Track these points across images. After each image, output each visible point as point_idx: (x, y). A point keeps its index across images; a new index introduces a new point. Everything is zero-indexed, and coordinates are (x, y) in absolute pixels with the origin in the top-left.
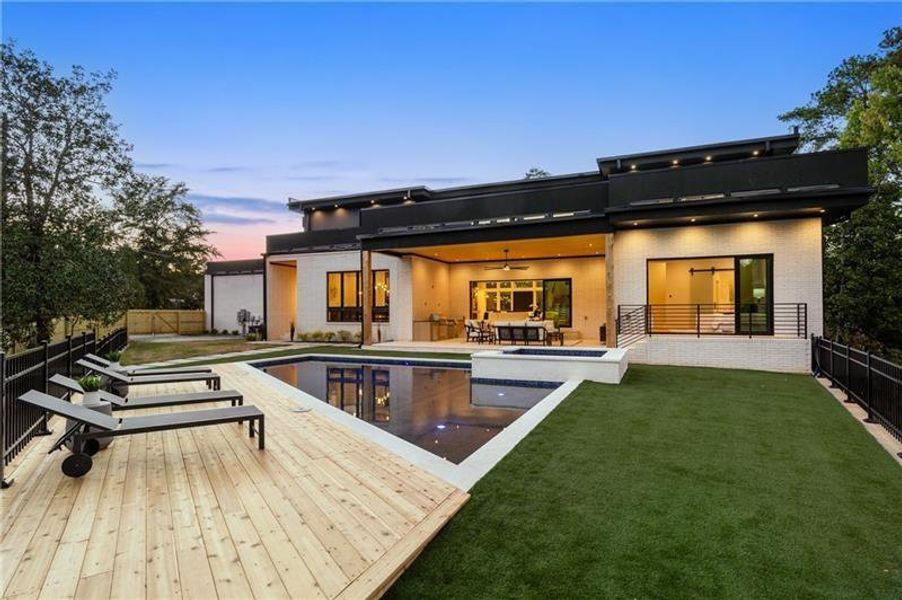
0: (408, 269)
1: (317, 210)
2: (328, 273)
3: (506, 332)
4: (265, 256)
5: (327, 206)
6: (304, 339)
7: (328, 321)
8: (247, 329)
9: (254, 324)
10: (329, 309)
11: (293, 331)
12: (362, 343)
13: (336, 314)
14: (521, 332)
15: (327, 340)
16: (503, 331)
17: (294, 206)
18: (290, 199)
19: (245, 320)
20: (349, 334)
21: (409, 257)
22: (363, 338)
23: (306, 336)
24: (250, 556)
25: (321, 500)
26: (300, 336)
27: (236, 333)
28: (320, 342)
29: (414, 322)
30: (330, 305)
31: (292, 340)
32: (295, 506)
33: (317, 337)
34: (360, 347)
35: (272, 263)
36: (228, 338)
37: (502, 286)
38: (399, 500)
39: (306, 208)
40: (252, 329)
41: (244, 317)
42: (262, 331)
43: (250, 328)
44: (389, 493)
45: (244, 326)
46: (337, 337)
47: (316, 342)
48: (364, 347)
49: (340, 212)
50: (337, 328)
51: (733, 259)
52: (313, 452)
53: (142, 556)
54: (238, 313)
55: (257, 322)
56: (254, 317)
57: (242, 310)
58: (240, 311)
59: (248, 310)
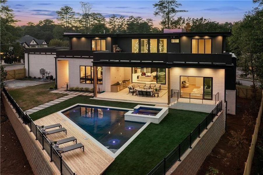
2: (80, 66)
3: (141, 93)
7: (80, 83)
9: (47, 75)
10: (81, 78)
12: (94, 96)
14: (145, 93)
15: (80, 90)
20: (89, 89)
24: (90, 168)
25: (96, 161)
26: (70, 88)
32: (93, 162)
33: (77, 89)
35: (58, 60)
38: (106, 161)
40: (47, 78)
41: (43, 72)
44: (104, 159)
46: (84, 89)
49: (83, 39)
50: (84, 86)
52: (92, 152)
53: (79, 169)
54: (40, 70)
55: (49, 74)
56: (47, 72)
57: (42, 69)
58: (41, 69)
59: (44, 69)
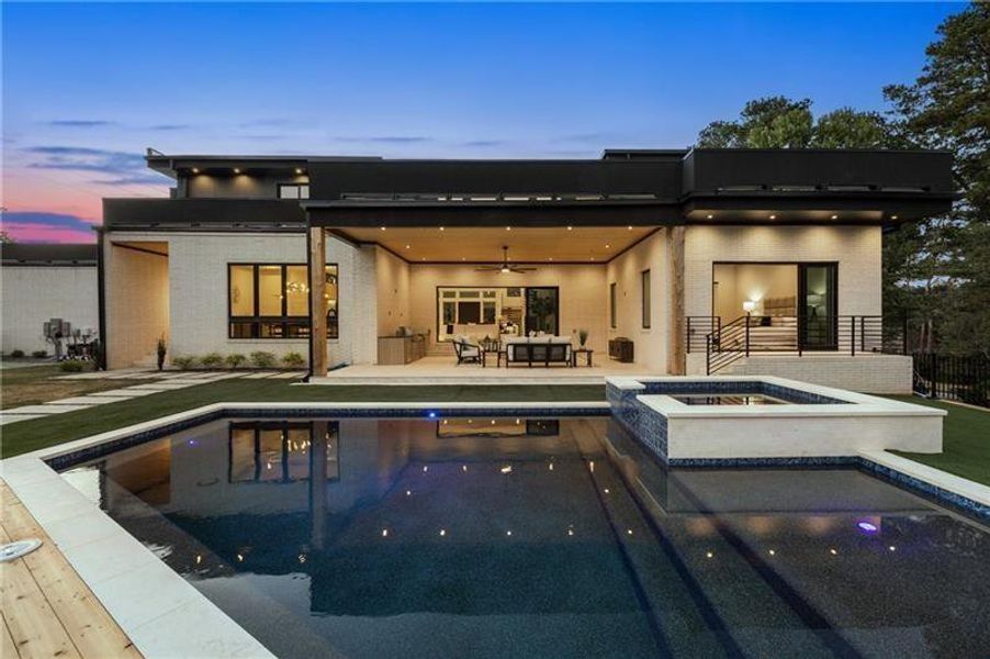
0: (370, 264)
1: (202, 173)
2: (230, 265)
3: (523, 352)
4: (101, 232)
5: (221, 169)
6: (186, 366)
7: (230, 337)
8: (65, 350)
9: (79, 342)
10: (232, 319)
11: (162, 353)
12: (311, 374)
13: (246, 326)
14: (543, 350)
15: (230, 366)
16: (519, 350)
17: (157, 162)
18: (149, 150)
19: (59, 335)
20: (270, 356)
21: (371, 246)
22: (314, 365)
23: (188, 361)
26: (176, 362)
27: (41, 355)
28: (217, 370)
29: (379, 338)
30: (234, 314)
31: (161, 369)
33: (211, 364)
34: (306, 380)
35: (115, 244)
36: (24, 365)
37: (486, 295)
39: (183, 168)
40: (74, 349)
41: (57, 331)
42: (97, 354)
43: (71, 347)
45: (58, 345)
46: (250, 361)
47: (210, 370)
48: (314, 381)
49: (244, 181)
50: (248, 348)
51: (796, 267)
54: (45, 324)
55: (85, 337)
56: (79, 331)
57: (52, 320)
58: (49, 321)
59: (66, 320)
